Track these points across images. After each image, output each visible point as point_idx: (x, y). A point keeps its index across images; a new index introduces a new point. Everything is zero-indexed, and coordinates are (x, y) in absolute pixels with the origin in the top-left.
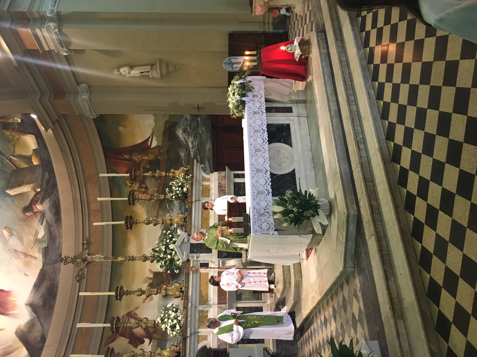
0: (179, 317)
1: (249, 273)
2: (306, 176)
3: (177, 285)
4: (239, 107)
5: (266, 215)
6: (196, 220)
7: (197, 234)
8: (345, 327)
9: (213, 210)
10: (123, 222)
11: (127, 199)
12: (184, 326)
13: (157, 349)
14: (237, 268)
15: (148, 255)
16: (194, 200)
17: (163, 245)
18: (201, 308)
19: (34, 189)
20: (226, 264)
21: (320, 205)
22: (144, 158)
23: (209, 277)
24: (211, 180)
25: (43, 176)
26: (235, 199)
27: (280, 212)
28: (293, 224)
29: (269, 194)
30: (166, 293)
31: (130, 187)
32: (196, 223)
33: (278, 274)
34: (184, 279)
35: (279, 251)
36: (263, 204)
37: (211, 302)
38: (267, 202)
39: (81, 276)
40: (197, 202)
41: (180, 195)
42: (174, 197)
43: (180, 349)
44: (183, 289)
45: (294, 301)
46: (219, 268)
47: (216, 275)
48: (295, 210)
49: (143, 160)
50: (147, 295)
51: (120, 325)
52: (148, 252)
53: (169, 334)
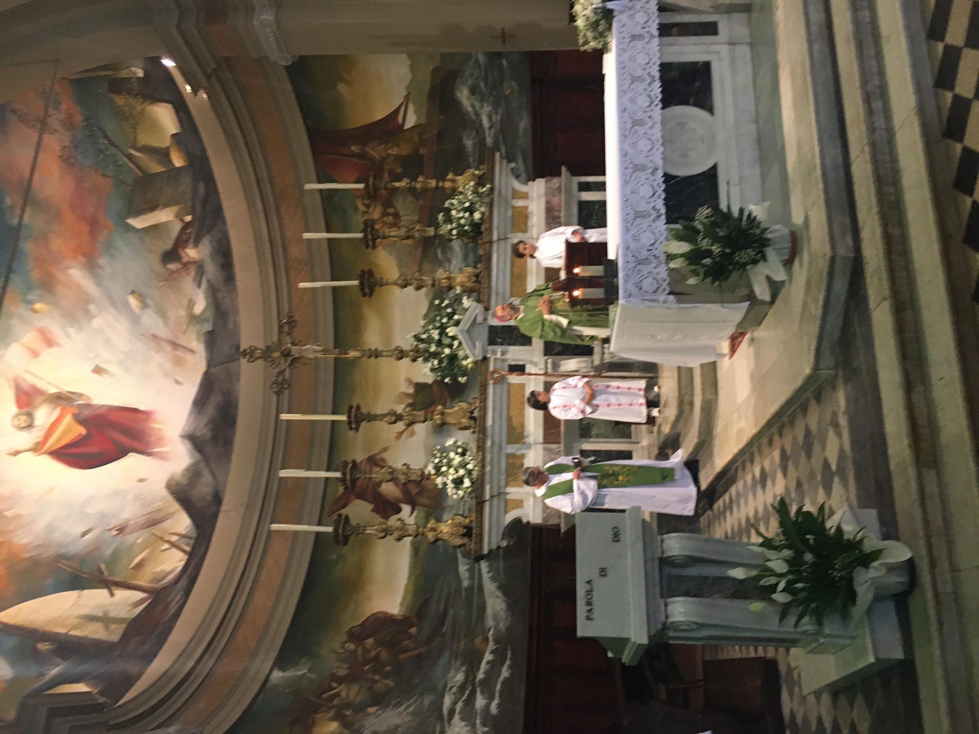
0: (469, 464)
1: (608, 387)
2: (741, 178)
3: (463, 405)
4: (598, 25)
5: (650, 263)
6: (501, 279)
7: (503, 308)
8: (805, 487)
9: (535, 257)
10: (356, 283)
11: (360, 235)
12: (479, 482)
13: (427, 522)
14: (584, 377)
15: (406, 347)
16: (495, 238)
17: (435, 328)
18: (510, 449)
19: (179, 216)
20: (559, 367)
21: (769, 240)
22: (390, 151)
23: (527, 394)
24: (530, 195)
25: (195, 191)
26: (581, 234)
27: (682, 255)
28: (709, 280)
29: (659, 216)
30: (442, 420)
31: (364, 213)
32: (501, 286)
33: (668, 387)
34: (477, 395)
35: (676, 338)
36: (646, 239)
37: (531, 440)
38: (655, 235)
39: (282, 384)
40: (502, 243)
41: (466, 228)
42: (454, 232)
43: (471, 521)
44: (476, 414)
45: (698, 438)
46: (546, 374)
47: (540, 388)
48: (716, 249)
49: (389, 155)
50: (407, 422)
51: (358, 476)
52: (406, 342)
53: (450, 494)
